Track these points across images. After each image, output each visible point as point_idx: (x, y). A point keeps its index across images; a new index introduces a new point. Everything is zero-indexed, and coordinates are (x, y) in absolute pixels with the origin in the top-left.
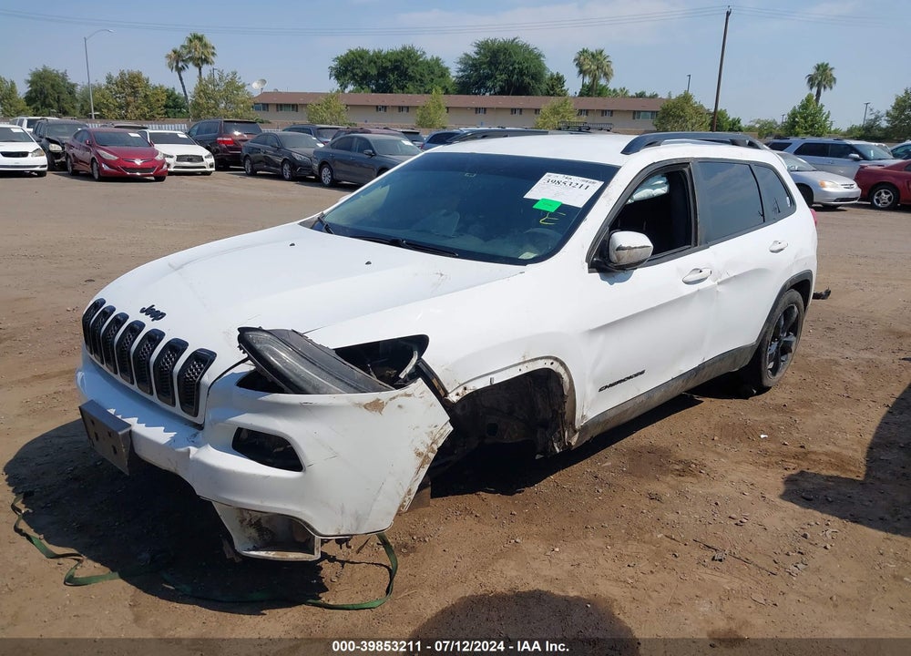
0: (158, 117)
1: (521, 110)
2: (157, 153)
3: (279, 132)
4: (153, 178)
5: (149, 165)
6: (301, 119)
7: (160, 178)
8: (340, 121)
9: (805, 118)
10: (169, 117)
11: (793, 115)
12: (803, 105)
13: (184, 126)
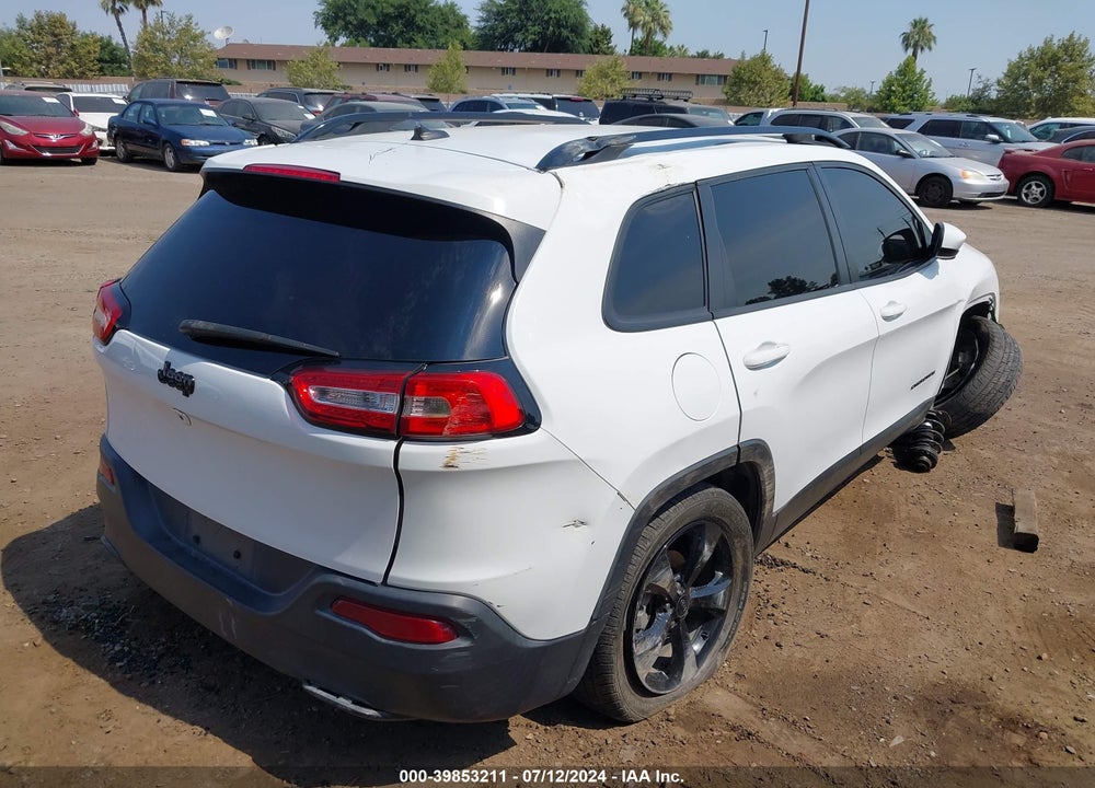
0: (90, 74)
1: (559, 71)
2: (83, 125)
3: (252, 97)
4: (79, 160)
5: (73, 142)
6: (280, 80)
7: (89, 160)
8: (331, 83)
9: (903, 87)
10: (105, 75)
11: (889, 83)
12: (900, 71)
13: (125, 88)
